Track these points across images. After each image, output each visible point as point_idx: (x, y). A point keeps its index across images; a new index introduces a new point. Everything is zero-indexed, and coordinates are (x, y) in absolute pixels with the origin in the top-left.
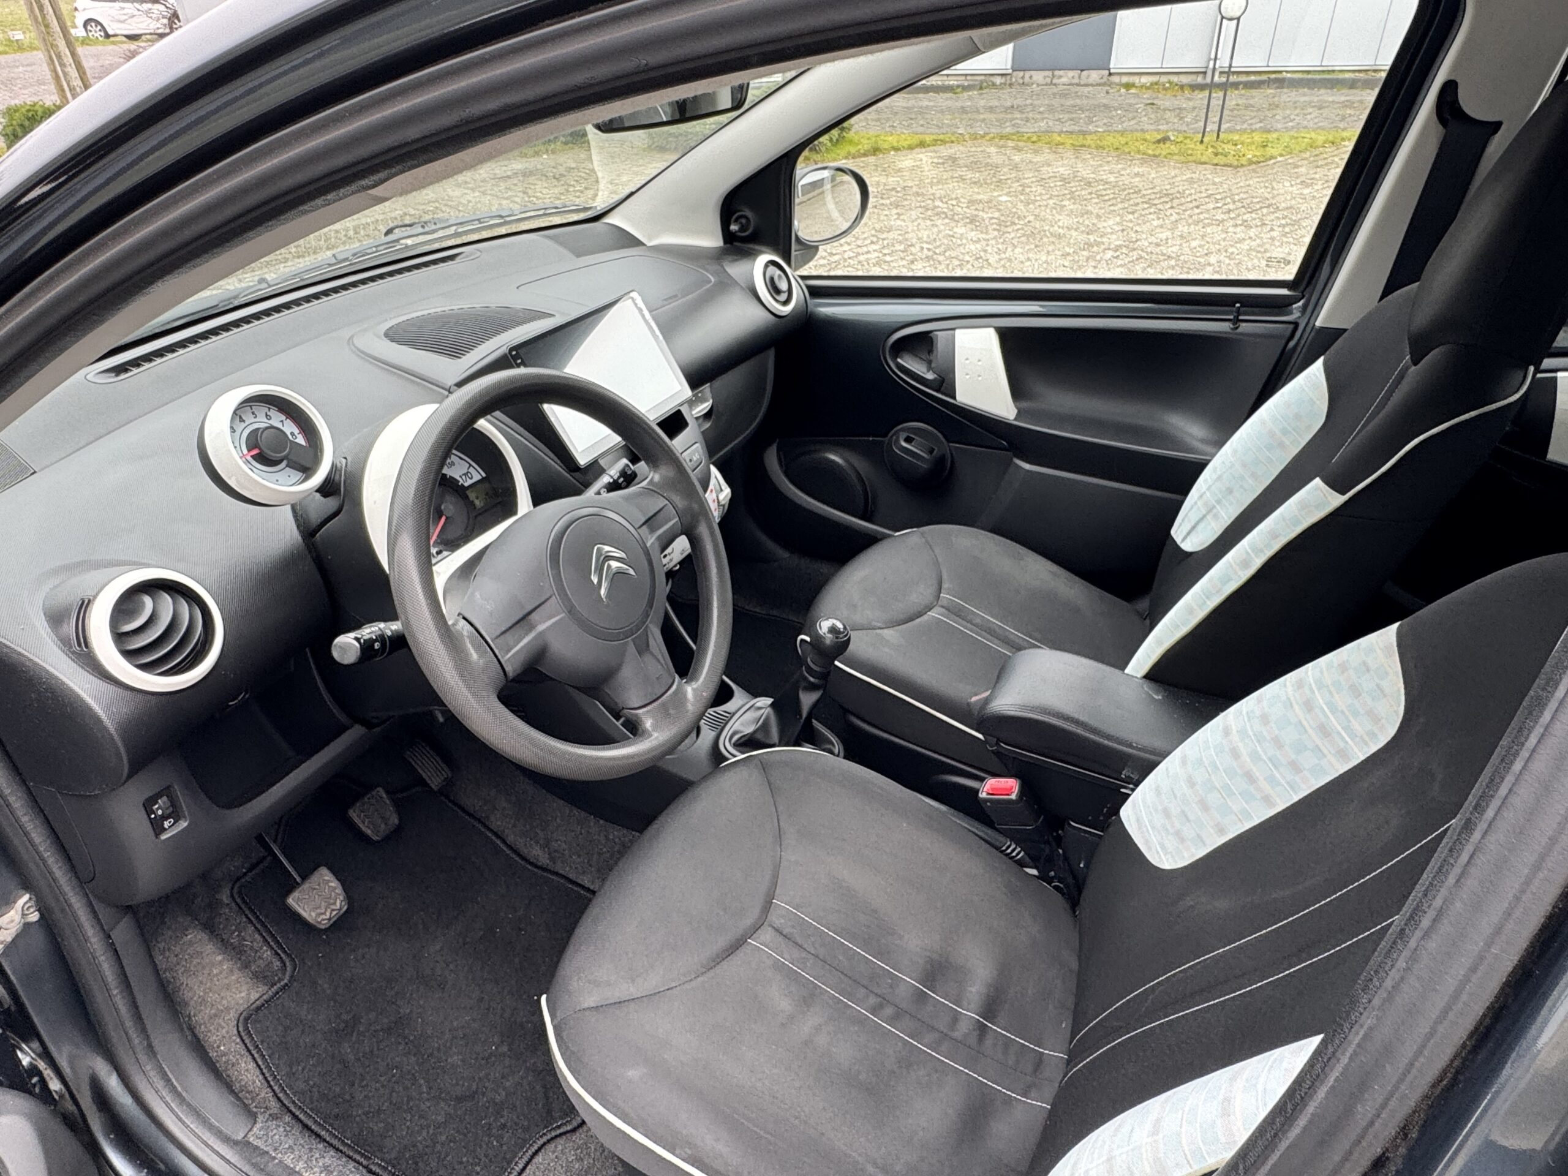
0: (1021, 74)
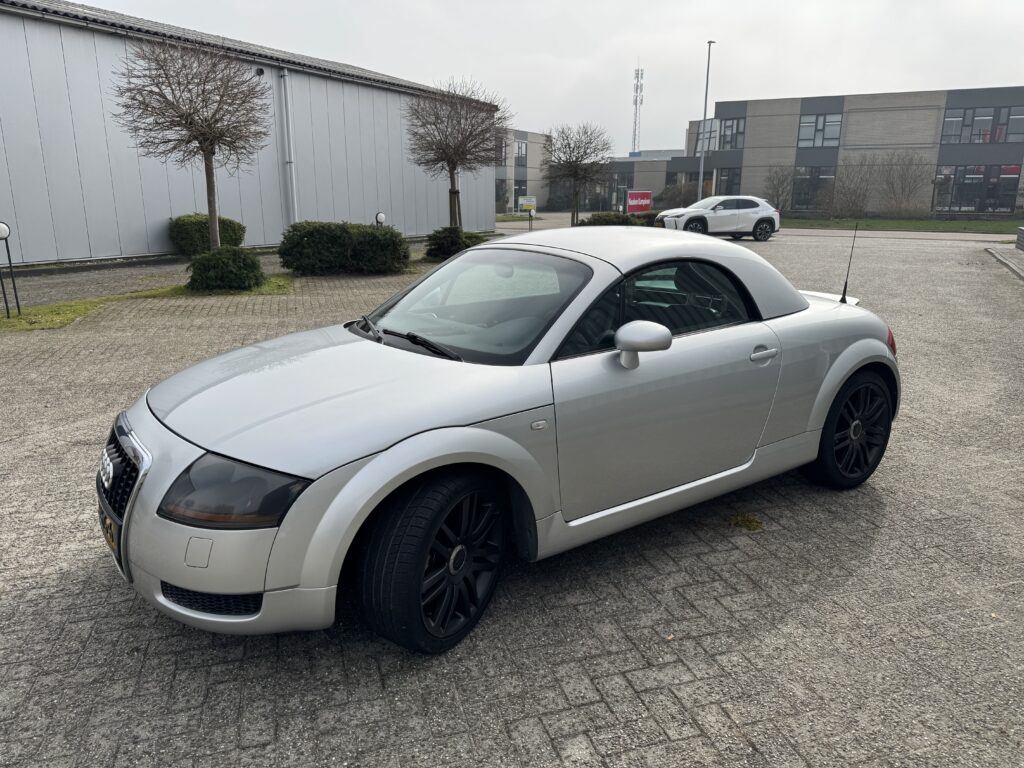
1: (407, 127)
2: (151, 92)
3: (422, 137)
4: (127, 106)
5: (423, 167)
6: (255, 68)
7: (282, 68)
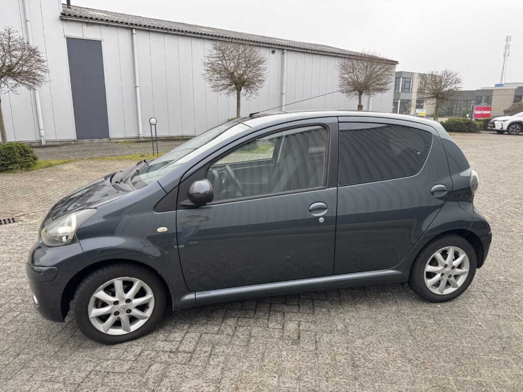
0: (80, 140)
1: (339, 75)
2: (218, 64)
3: (346, 79)
4: (208, 70)
5: (345, 94)
6: (271, 50)
7: (283, 50)
